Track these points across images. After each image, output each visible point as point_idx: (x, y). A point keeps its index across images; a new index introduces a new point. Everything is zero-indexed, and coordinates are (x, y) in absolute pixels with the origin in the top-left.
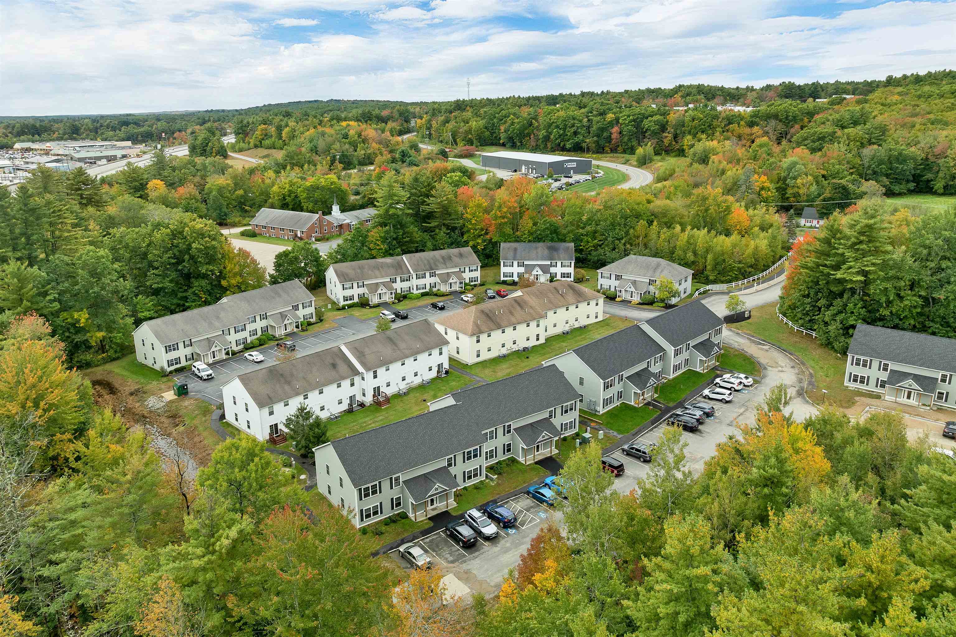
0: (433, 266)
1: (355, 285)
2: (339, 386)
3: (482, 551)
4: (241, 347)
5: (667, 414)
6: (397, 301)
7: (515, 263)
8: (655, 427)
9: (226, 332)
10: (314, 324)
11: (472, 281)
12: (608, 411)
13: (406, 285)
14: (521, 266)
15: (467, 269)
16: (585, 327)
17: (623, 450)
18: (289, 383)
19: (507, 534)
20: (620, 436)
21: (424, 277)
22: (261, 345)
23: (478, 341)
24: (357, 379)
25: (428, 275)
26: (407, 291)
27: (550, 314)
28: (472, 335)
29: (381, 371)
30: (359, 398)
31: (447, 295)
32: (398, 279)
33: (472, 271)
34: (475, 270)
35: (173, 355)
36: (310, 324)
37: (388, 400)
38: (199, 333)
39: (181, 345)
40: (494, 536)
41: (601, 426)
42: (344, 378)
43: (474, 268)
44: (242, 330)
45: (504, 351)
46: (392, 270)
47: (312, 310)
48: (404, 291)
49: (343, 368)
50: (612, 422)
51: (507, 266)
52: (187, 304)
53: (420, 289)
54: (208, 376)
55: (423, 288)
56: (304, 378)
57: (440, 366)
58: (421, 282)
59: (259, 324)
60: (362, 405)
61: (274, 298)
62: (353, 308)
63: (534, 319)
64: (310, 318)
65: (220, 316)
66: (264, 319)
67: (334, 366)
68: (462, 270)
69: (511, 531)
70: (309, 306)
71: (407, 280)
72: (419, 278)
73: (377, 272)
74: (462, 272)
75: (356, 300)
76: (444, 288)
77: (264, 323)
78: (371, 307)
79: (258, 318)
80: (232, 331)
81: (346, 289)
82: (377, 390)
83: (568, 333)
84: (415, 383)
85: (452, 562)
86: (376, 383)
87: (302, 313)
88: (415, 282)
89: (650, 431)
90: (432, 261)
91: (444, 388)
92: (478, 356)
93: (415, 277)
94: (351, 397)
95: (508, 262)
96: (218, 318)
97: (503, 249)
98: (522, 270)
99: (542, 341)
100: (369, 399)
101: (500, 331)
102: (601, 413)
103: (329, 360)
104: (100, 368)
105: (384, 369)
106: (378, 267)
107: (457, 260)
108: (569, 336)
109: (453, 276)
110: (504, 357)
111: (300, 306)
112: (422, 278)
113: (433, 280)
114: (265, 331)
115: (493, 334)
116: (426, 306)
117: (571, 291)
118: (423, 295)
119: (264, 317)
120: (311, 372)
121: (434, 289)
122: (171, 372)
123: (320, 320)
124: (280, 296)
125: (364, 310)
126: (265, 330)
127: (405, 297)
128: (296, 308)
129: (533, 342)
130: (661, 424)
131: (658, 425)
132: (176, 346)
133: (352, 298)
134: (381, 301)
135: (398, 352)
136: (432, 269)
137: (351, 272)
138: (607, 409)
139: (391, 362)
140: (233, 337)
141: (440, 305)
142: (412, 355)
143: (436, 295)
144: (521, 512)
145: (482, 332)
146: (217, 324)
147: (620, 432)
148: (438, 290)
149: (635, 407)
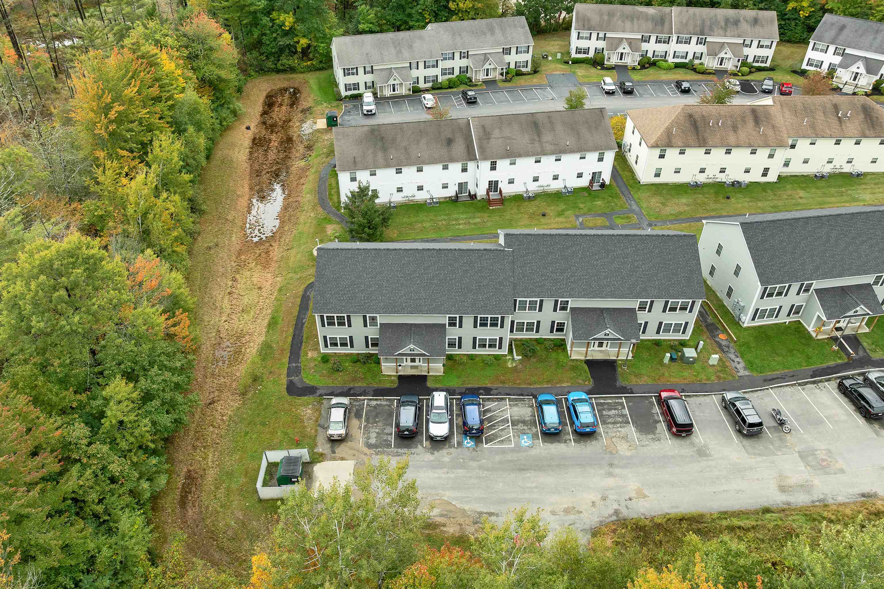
0: (706, 30)
1: (594, 36)
2: (445, 168)
3: (413, 450)
4: (429, 85)
5: (854, 368)
6: (639, 67)
7: (832, 49)
8: (814, 382)
9: (414, 65)
10: (525, 74)
11: (757, 62)
12: (760, 327)
13: (661, 48)
14: (838, 54)
15: (755, 44)
16: (858, 175)
17: (723, 399)
18: (385, 149)
19: (460, 444)
20: (742, 373)
21: (688, 42)
22: (450, 88)
23: (662, 156)
24: (471, 165)
25: (694, 40)
26: (661, 56)
27: (803, 144)
28: (655, 146)
29: (503, 164)
30: (471, 188)
31: (710, 73)
32: (653, 39)
33: (762, 47)
34: (767, 47)
35: (351, 80)
36: (519, 74)
37: (502, 201)
38: (383, 61)
39: (361, 71)
40: (438, 438)
41: (732, 345)
42: (453, 160)
43: (767, 43)
44: (433, 66)
45: (701, 178)
46: (650, 25)
47: (528, 57)
48: (657, 56)
49: (459, 147)
50: (753, 345)
51: (817, 50)
52: (411, 23)
53: (678, 57)
54: (367, 111)
55: (682, 57)
56: (406, 149)
57: (595, 176)
58: (682, 48)
59: (458, 63)
60: (473, 197)
61: (485, 34)
62: (581, 65)
63: (767, 146)
64: (523, 67)
65: (414, 45)
66: (464, 57)
67: (450, 142)
68: (748, 42)
69: (468, 443)
70: (525, 52)
71: (664, 42)
72: (681, 42)
73: (628, 24)
74: (747, 46)
75: (591, 54)
76: (711, 63)
77: (464, 63)
78: (603, 68)
79: (457, 56)
80: (421, 65)
81: (582, 38)
82: (493, 186)
83: (823, 177)
84: (551, 187)
85: (370, 446)
86: (494, 176)
87: (513, 59)
88: (673, 47)
89: (800, 385)
90: (708, 23)
91: (581, 206)
92: (657, 175)
93: (675, 38)
94: (460, 185)
95: (821, 45)
96: (411, 47)
97: (825, 23)
98: (837, 60)
99: (772, 177)
100: (481, 192)
101: (703, 150)
102: (745, 325)
103: (447, 133)
104: (301, 76)
105: (507, 161)
106: (631, 18)
107: (744, 26)
108: (822, 183)
109: (727, 49)
110: (696, 187)
111: (513, 51)
112: (686, 43)
113: (702, 49)
114: (464, 72)
115: (688, 151)
116: (668, 83)
117: (862, 116)
118: (677, 66)
119: (465, 55)
120: (418, 142)
121: (697, 62)
122: (346, 97)
123: (535, 71)
124: (493, 33)
125: (593, 70)
126: (464, 70)
127: (653, 64)
128: (507, 51)
129: (756, 176)
130: (829, 380)
131: (821, 381)
132: (355, 71)
133: (586, 51)
134: (620, 63)
135: (537, 145)
136: (702, 33)
137: (595, 19)
138: (758, 323)
139: (520, 156)
140: (421, 73)
141: (685, 85)
142: (552, 153)
143: (694, 70)
144: (506, 421)
145: (670, 145)
146: (406, 53)
147: (750, 365)
148: (701, 64)
149: (810, 336)
